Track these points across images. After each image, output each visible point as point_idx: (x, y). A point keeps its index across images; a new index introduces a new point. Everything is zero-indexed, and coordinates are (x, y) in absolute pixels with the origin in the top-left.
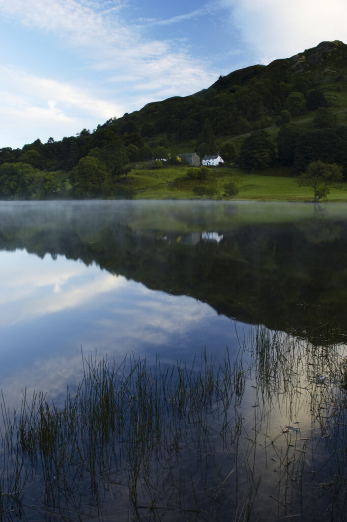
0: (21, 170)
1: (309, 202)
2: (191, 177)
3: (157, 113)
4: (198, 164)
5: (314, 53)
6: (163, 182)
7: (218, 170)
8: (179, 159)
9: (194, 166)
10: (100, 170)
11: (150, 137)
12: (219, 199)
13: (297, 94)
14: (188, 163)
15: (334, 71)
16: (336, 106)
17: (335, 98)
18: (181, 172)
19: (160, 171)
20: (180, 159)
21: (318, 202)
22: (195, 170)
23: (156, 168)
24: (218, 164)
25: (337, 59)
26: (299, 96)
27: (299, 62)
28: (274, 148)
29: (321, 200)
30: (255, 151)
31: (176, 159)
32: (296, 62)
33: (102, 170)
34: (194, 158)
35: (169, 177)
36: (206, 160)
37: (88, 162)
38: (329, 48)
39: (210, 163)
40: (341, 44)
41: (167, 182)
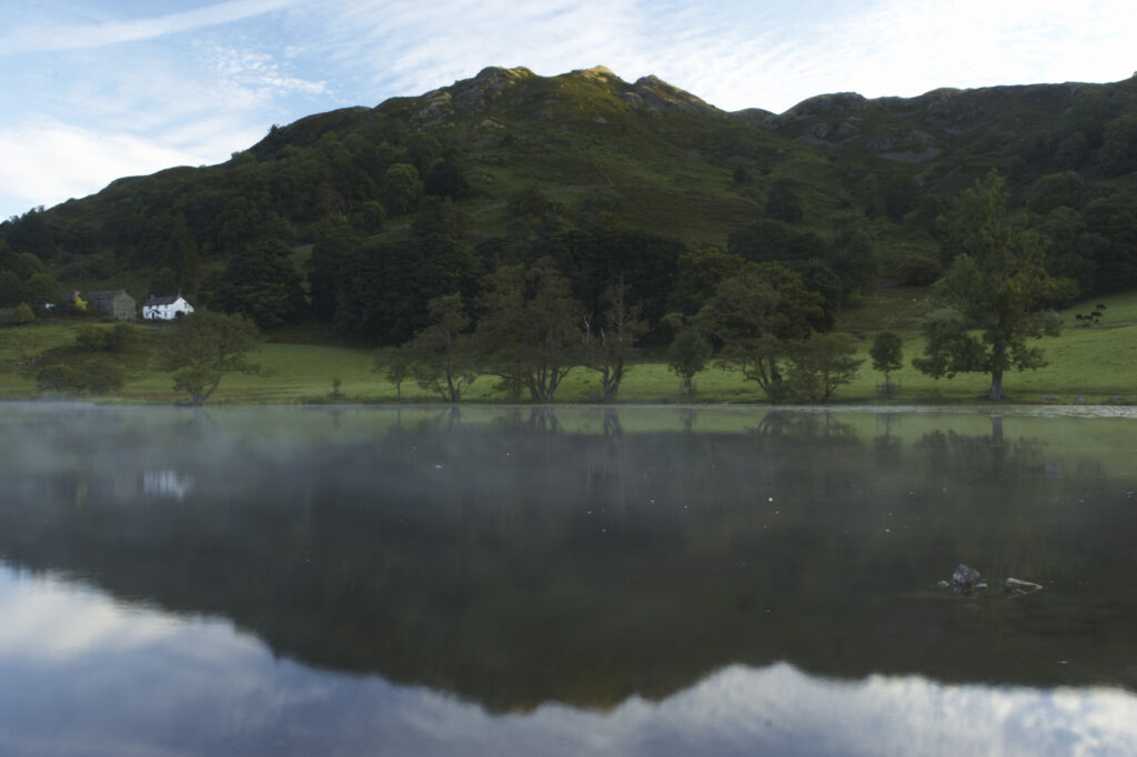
2: (86, 345)
3: (128, 200)
4: (129, 314)
5: (471, 87)
6: (13, 357)
7: (164, 330)
8: (81, 303)
9: (111, 320)
13: (405, 168)
14: (106, 314)
15: (502, 126)
16: (488, 196)
17: (490, 179)
18: (66, 334)
19: (22, 331)
20: (85, 303)
22: (99, 329)
24: (175, 315)
25: (512, 102)
26: (408, 173)
27: (435, 104)
28: (300, 280)
30: (246, 287)
31: (73, 303)
32: (428, 104)
34: (121, 302)
35: (35, 346)
36: (150, 306)
38: (500, 81)
39: (158, 312)
40: (526, 74)
41: (24, 357)
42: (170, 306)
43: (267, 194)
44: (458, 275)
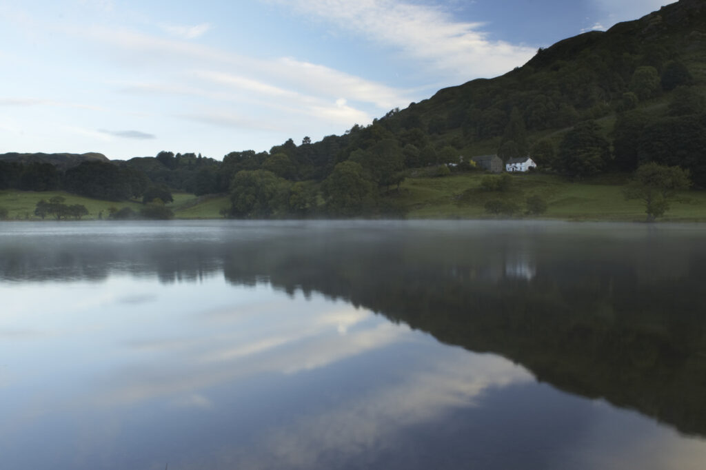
0: (260, 180)
1: (639, 221)
2: (487, 188)
3: (452, 101)
4: (499, 169)
5: (675, 10)
6: (448, 195)
7: (526, 178)
8: (473, 163)
9: (493, 173)
10: (362, 179)
11: (440, 134)
12: (520, 217)
13: (648, 70)
14: (486, 169)
18: (473, 181)
19: (446, 180)
20: (475, 163)
21: (654, 222)
22: (493, 178)
23: (441, 176)
24: (527, 169)
26: (650, 72)
27: (652, 25)
28: (609, 145)
29: (656, 219)
30: (579, 150)
31: (469, 163)
32: (647, 25)
33: (364, 179)
34: (495, 162)
35: (457, 188)
37: (347, 168)
39: (516, 168)
41: (454, 195)
42: (523, 164)
43: (557, 92)
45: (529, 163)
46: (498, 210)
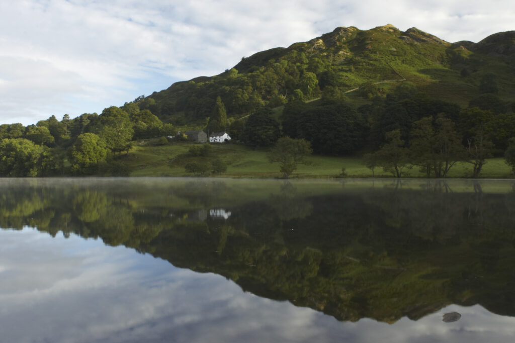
0: (19, 146)
1: (279, 178)
2: (193, 154)
3: (181, 92)
4: (204, 140)
5: (331, 37)
6: (164, 159)
7: (222, 147)
8: (185, 136)
9: (200, 143)
10: (99, 147)
11: (169, 115)
13: (311, 75)
14: (194, 140)
15: (348, 54)
16: (347, 86)
17: (347, 78)
18: (183, 149)
19: (164, 148)
20: (187, 136)
21: (287, 178)
22: (198, 147)
23: (162, 145)
24: (224, 140)
26: (312, 76)
27: (315, 45)
28: (279, 125)
29: (289, 176)
31: (183, 136)
32: (313, 45)
33: (100, 147)
34: (201, 135)
35: (171, 154)
36: (213, 137)
37: (86, 138)
38: (344, 34)
39: (216, 140)
40: (356, 30)
41: (168, 159)
42: (221, 137)
43: (251, 88)
44: (353, 121)
45: (226, 136)
46: (194, 170)
